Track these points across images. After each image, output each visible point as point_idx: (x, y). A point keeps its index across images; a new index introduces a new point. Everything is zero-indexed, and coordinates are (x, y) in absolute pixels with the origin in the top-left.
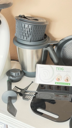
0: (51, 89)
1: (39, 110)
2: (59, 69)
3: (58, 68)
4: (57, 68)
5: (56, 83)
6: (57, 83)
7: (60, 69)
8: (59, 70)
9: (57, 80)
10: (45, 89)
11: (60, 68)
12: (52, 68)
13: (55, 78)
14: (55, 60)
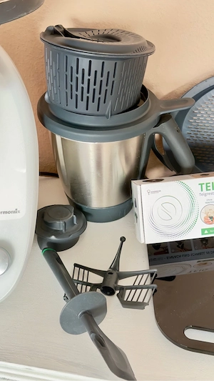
0: (186, 250)
1: (192, 334)
2: (208, 188)
3: (204, 186)
4: (201, 184)
5: (203, 231)
6: (206, 232)
7: (211, 188)
8: (207, 190)
9: (206, 223)
10: (168, 253)
11: (211, 185)
12: (189, 189)
13: (199, 217)
14: (185, 157)
